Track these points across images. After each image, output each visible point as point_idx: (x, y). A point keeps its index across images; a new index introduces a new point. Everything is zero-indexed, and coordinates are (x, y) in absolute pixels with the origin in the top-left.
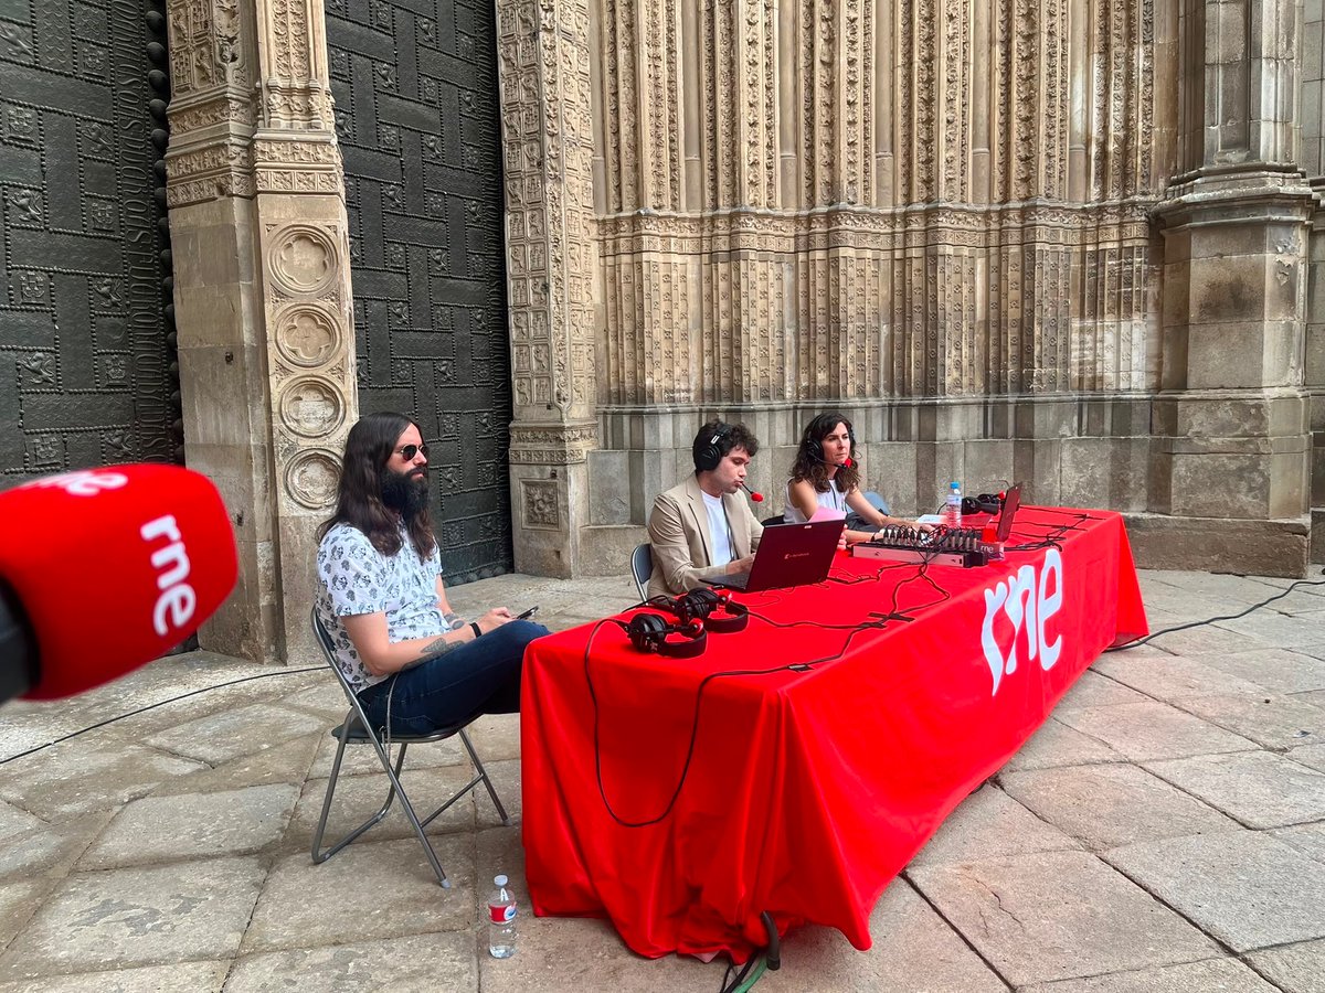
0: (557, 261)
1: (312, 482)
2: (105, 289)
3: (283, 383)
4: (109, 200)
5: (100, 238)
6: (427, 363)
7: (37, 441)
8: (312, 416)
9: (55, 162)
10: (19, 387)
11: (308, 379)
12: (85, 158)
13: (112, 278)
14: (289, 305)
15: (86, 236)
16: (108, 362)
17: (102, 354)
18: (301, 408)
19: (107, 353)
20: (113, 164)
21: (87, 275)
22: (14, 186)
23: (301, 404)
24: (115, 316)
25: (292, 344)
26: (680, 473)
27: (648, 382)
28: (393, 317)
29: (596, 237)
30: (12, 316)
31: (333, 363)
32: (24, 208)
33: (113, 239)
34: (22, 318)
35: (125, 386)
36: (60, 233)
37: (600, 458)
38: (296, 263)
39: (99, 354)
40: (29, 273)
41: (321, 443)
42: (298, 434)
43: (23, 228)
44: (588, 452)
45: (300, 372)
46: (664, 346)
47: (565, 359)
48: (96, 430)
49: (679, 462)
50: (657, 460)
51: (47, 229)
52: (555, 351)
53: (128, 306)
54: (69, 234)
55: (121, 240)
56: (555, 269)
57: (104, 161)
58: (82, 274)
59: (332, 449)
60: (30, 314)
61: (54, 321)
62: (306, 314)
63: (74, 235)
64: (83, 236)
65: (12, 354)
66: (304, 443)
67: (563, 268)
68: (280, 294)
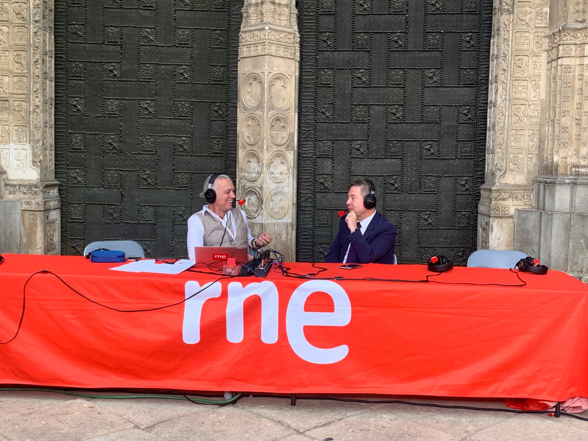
0: (504, 70)
1: (253, 205)
2: (216, 108)
3: (243, 154)
4: (222, 66)
5: (216, 84)
6: (415, 144)
7: (179, 176)
8: (254, 171)
9: (198, 52)
10: (174, 153)
11: (251, 152)
12: (212, 48)
13: (221, 103)
14: (247, 114)
15: (210, 84)
16: (215, 142)
17: (213, 138)
18: (251, 167)
19: (215, 138)
20: (225, 48)
21: (208, 102)
22: (179, 65)
23: (251, 164)
24: (220, 121)
25: (249, 133)
26: (572, 232)
27: (555, 159)
28: (390, 115)
29: (546, 48)
30: (173, 121)
31: (259, 144)
32: (182, 74)
33: (222, 84)
34: (177, 122)
35: (222, 153)
36: (198, 84)
37: (523, 215)
38: (253, 92)
39: (211, 138)
40: (182, 103)
41: (253, 185)
42: (246, 179)
43: (181, 83)
44: (516, 210)
45: (249, 148)
46: (574, 131)
47: (504, 140)
48: (206, 173)
49: (572, 224)
50: (550, 220)
51: (192, 82)
52: (498, 135)
53: (227, 115)
54: (202, 84)
55: (226, 84)
56: (503, 76)
57: (221, 48)
58: (206, 102)
59: (256, 188)
60: (182, 121)
61: (192, 124)
62: (253, 119)
63: (204, 84)
64: (208, 84)
65: (173, 138)
66: (249, 184)
67: (507, 76)
68: (245, 109)
